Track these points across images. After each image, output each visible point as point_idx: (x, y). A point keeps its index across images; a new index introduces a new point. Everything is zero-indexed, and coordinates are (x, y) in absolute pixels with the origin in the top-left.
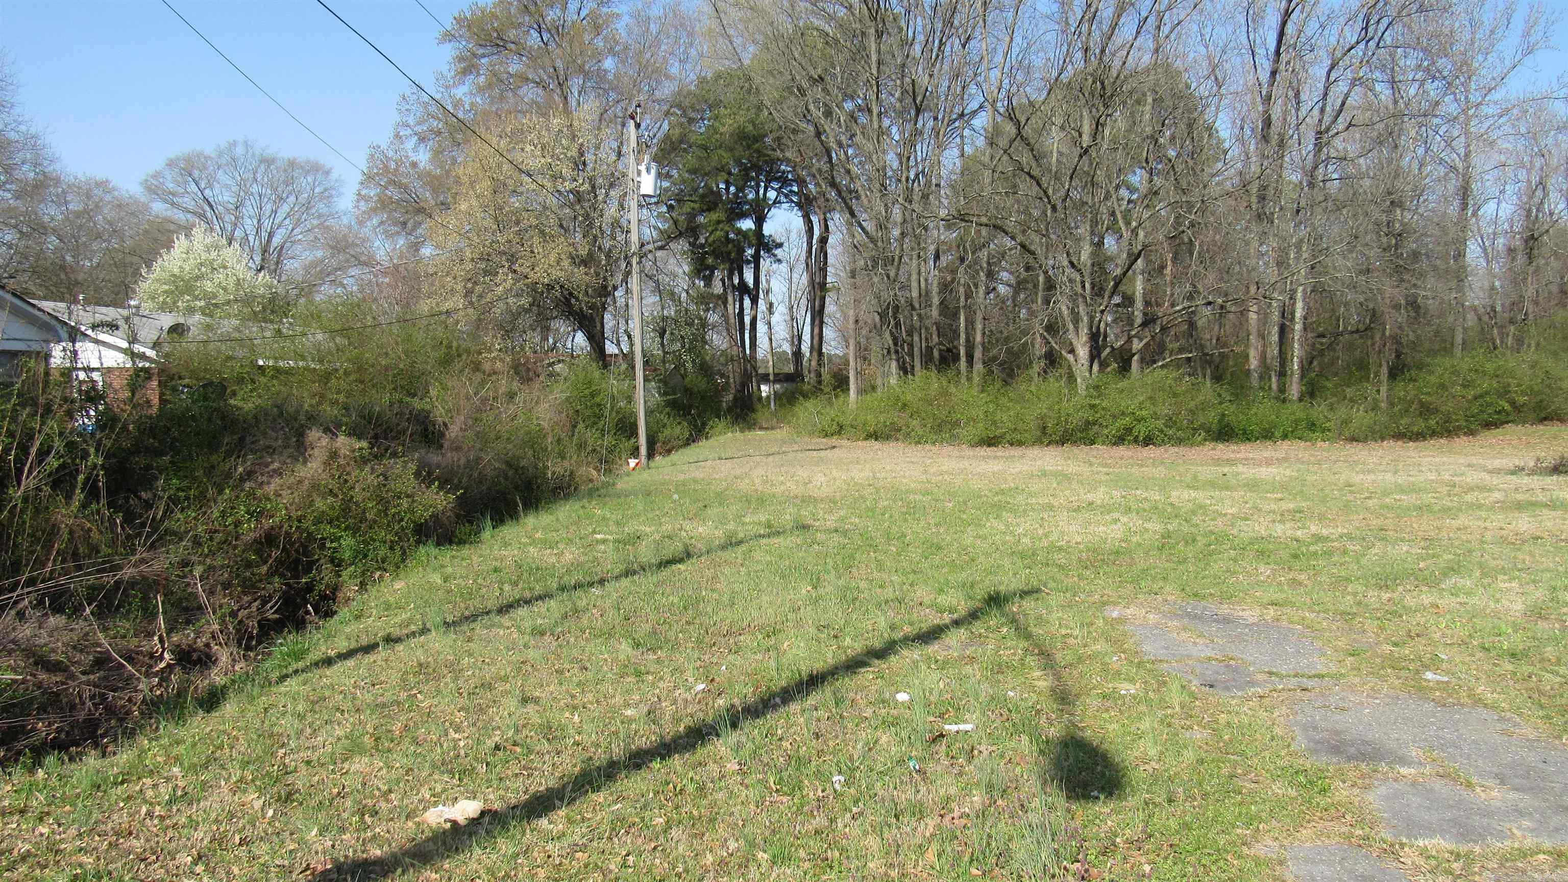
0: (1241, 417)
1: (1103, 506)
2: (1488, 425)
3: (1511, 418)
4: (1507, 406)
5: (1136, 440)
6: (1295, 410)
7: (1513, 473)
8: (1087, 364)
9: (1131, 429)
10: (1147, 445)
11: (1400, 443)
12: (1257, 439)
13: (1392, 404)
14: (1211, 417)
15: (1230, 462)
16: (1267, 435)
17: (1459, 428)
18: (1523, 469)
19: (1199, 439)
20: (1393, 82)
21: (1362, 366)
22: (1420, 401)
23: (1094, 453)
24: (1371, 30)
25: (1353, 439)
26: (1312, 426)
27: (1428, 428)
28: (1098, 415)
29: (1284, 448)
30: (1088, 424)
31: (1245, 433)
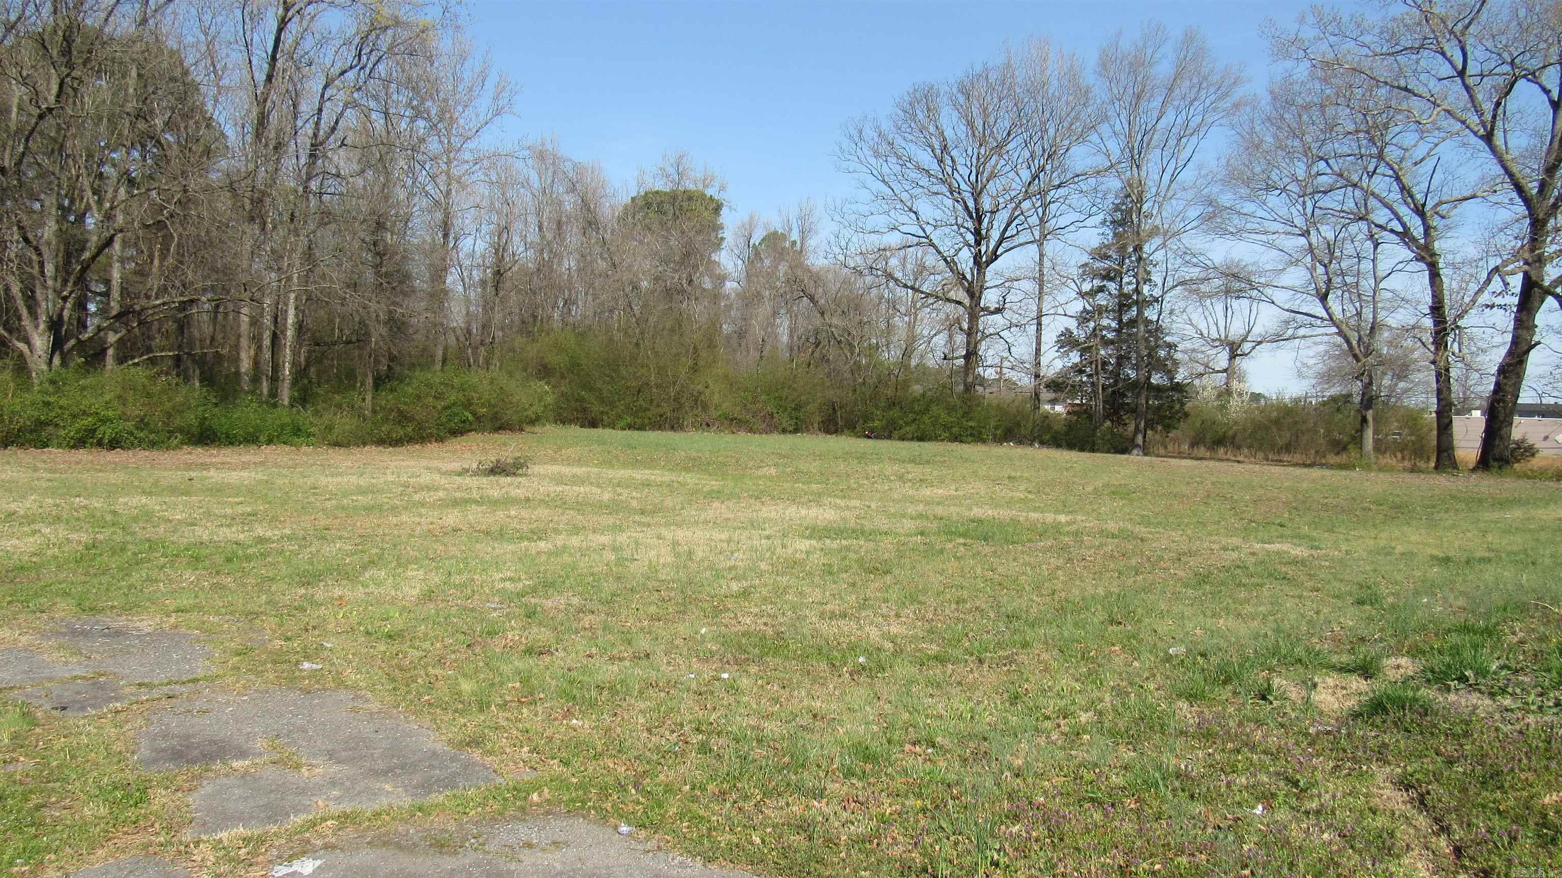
0: (223, 420)
1: (26, 516)
2: (455, 433)
3: (473, 427)
4: (470, 417)
5: (100, 444)
6: (283, 415)
7: (460, 474)
8: (45, 357)
9: (95, 430)
10: (114, 448)
11: (380, 448)
12: (240, 443)
13: (374, 412)
14: (191, 419)
15: (204, 466)
16: (252, 439)
17: (431, 435)
18: (468, 471)
19: (175, 442)
20: (386, 114)
21: (351, 375)
22: (399, 410)
23: (44, 457)
24: (364, 58)
25: (337, 444)
26: (297, 431)
27: (405, 435)
28: (53, 414)
29: (267, 452)
30: (41, 424)
31: (228, 436)
